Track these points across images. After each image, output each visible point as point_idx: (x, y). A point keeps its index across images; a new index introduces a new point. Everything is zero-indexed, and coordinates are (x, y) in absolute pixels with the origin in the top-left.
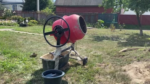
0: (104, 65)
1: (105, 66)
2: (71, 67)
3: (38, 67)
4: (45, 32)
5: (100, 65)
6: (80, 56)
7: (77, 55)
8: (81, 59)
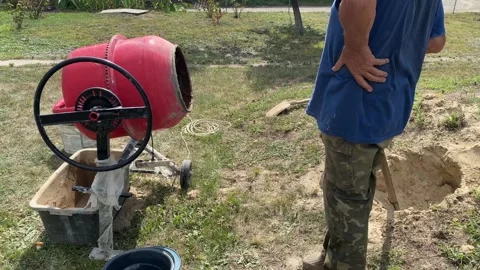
0: (243, 174)
1: (250, 180)
2: (148, 208)
3: (22, 237)
4: (42, 113)
5: (233, 177)
6: (168, 163)
7: (156, 161)
8: (173, 169)
